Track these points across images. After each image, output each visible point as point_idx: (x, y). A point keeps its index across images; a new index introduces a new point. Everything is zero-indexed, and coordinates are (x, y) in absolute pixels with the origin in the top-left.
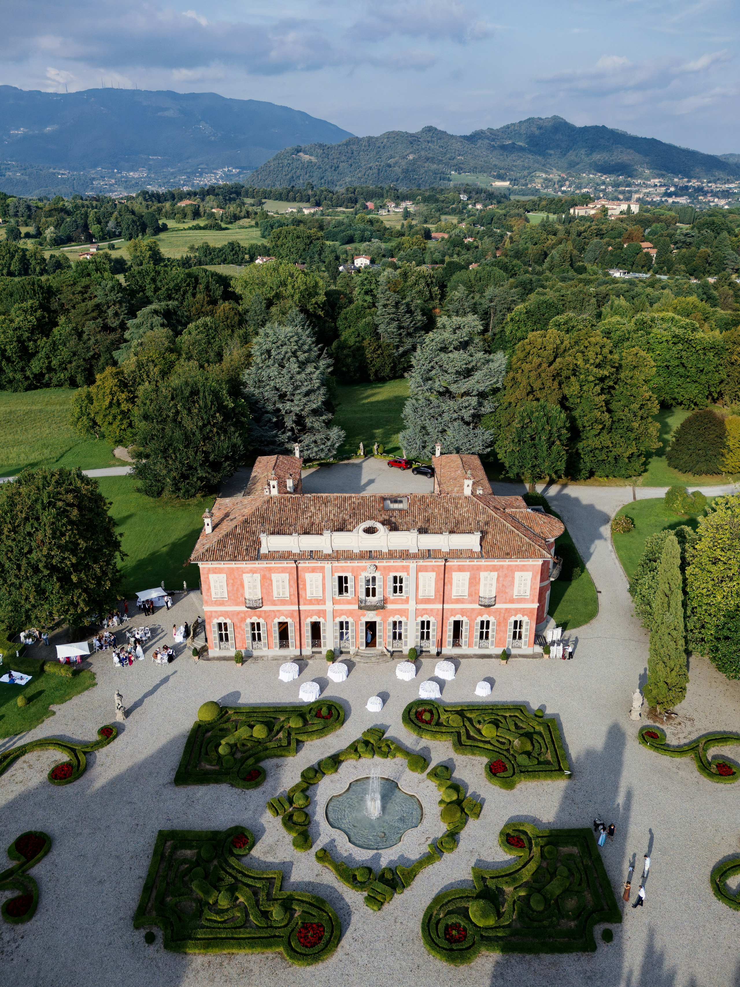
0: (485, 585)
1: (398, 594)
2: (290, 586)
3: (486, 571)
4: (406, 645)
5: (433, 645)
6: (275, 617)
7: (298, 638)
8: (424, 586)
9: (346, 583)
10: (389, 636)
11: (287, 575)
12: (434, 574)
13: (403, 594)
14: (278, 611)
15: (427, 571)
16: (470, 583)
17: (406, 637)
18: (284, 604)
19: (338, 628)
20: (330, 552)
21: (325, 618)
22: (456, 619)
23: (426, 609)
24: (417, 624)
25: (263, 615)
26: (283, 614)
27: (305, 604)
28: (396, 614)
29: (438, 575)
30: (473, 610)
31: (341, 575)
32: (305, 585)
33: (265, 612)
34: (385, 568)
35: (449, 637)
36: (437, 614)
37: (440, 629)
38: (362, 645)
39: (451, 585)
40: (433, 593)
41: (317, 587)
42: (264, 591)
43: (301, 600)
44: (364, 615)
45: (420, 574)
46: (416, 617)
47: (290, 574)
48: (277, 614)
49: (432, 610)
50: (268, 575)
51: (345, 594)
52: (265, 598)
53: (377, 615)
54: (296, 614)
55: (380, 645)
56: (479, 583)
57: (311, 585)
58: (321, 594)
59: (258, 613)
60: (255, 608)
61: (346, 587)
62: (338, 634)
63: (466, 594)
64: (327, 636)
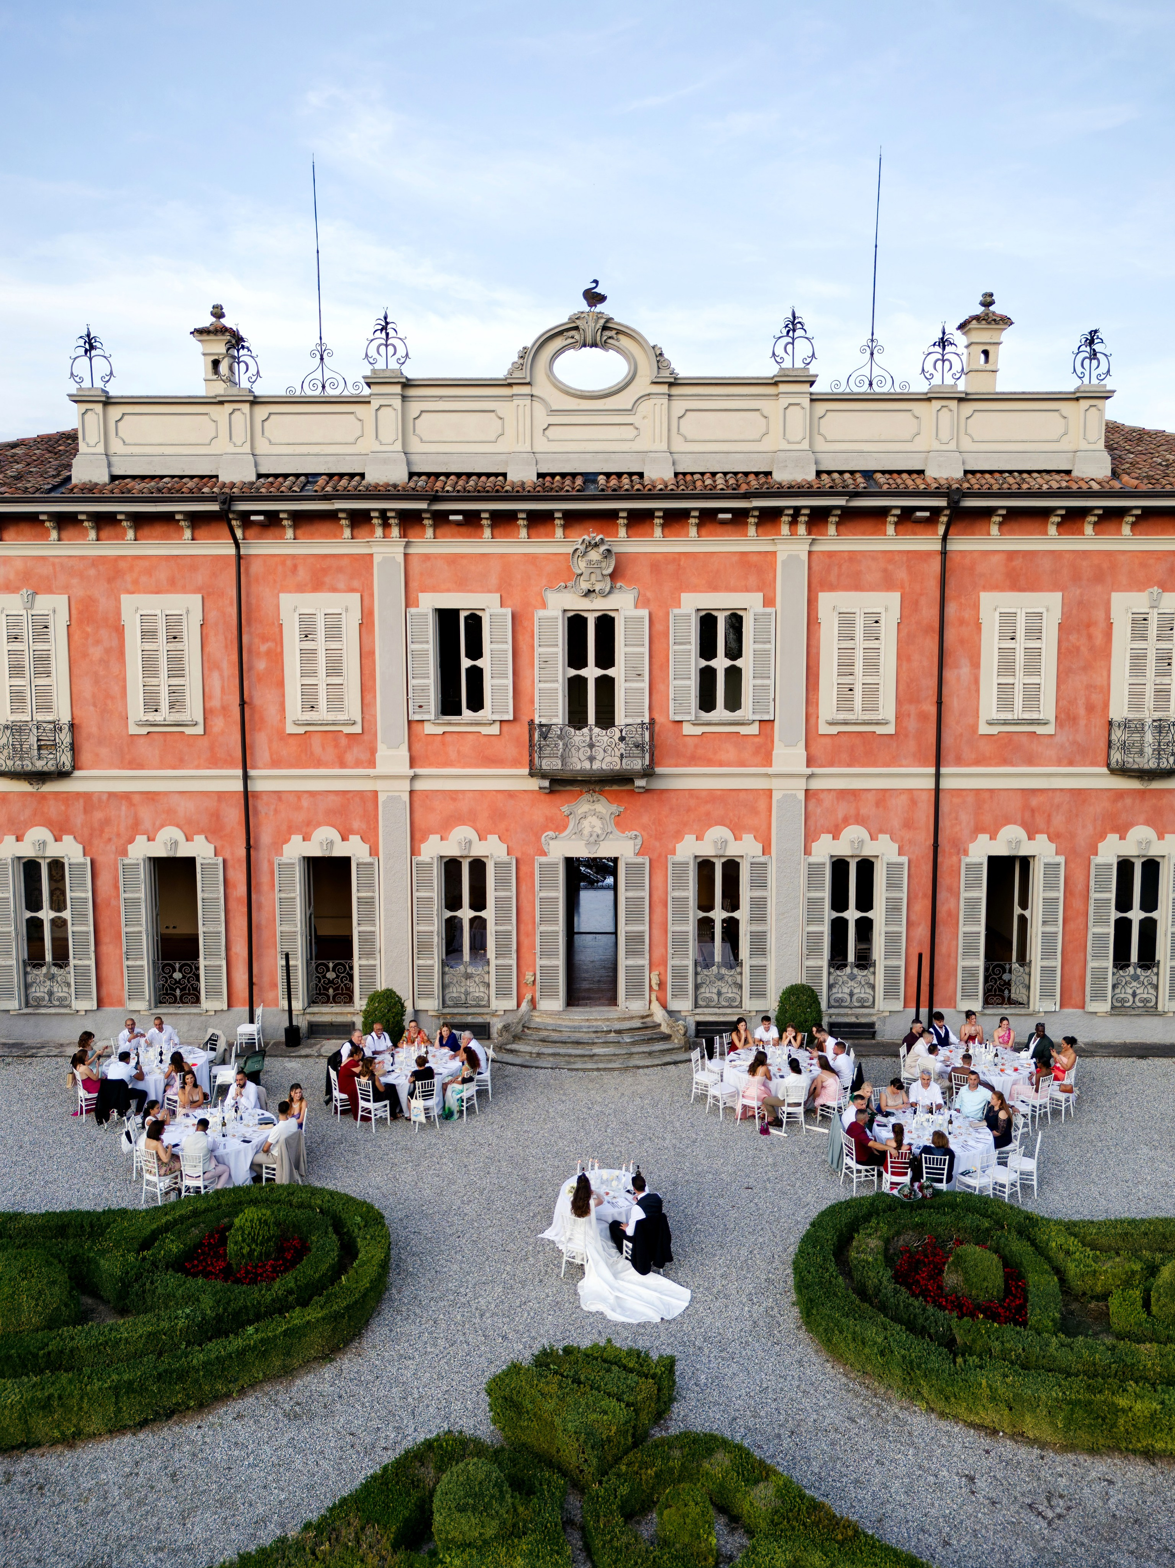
0: (1138, 661)
1: (720, 712)
2: (208, 664)
3: (1138, 585)
4: (758, 993)
5: (890, 991)
6: (135, 828)
7: (240, 949)
8: (846, 667)
9: (475, 651)
10: (680, 941)
11: (195, 601)
12: (893, 599)
13: (746, 711)
14: (151, 797)
15: (857, 586)
16: (1064, 653)
17: (759, 945)
18: (180, 764)
19: (435, 892)
20: (397, 475)
21: (370, 837)
22: (1001, 849)
23: (854, 794)
24: (814, 870)
25: (78, 819)
26: (170, 818)
27: (276, 763)
28: (709, 821)
29: (909, 606)
30: (1079, 794)
31: (449, 601)
32: (276, 657)
33: (87, 796)
34: (657, 564)
35: (970, 950)
36: (908, 824)
37: (923, 906)
38: (548, 992)
39: (976, 664)
40: (887, 709)
41: (334, 668)
42: (87, 688)
43: (261, 742)
44: (560, 827)
45: (827, 600)
46: (810, 837)
47: (208, 596)
48: (146, 814)
49: (883, 795)
50: (104, 604)
51: (467, 713)
52: (90, 725)
53: (620, 822)
54: (234, 816)
55: (635, 990)
56: (1105, 652)
57: (308, 656)
58: (353, 709)
59: (53, 809)
60: (41, 777)
61: (476, 675)
62: (434, 929)
63: (1048, 709)
64: (381, 942)
